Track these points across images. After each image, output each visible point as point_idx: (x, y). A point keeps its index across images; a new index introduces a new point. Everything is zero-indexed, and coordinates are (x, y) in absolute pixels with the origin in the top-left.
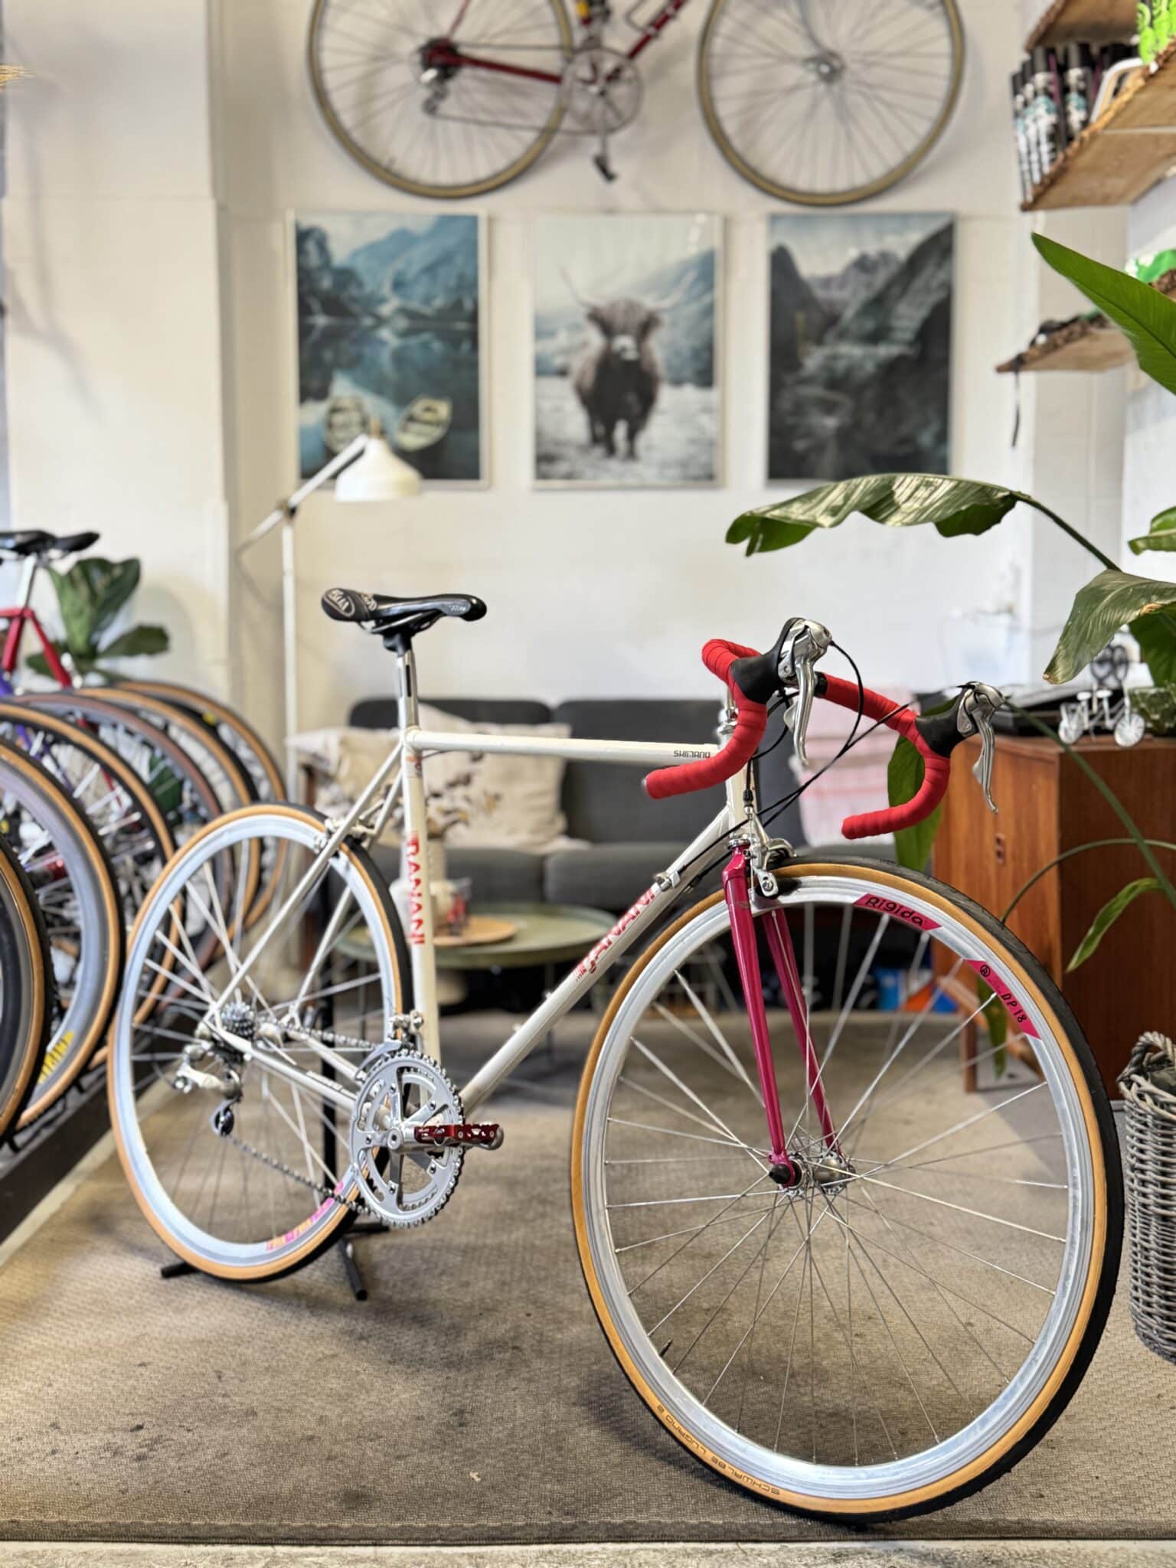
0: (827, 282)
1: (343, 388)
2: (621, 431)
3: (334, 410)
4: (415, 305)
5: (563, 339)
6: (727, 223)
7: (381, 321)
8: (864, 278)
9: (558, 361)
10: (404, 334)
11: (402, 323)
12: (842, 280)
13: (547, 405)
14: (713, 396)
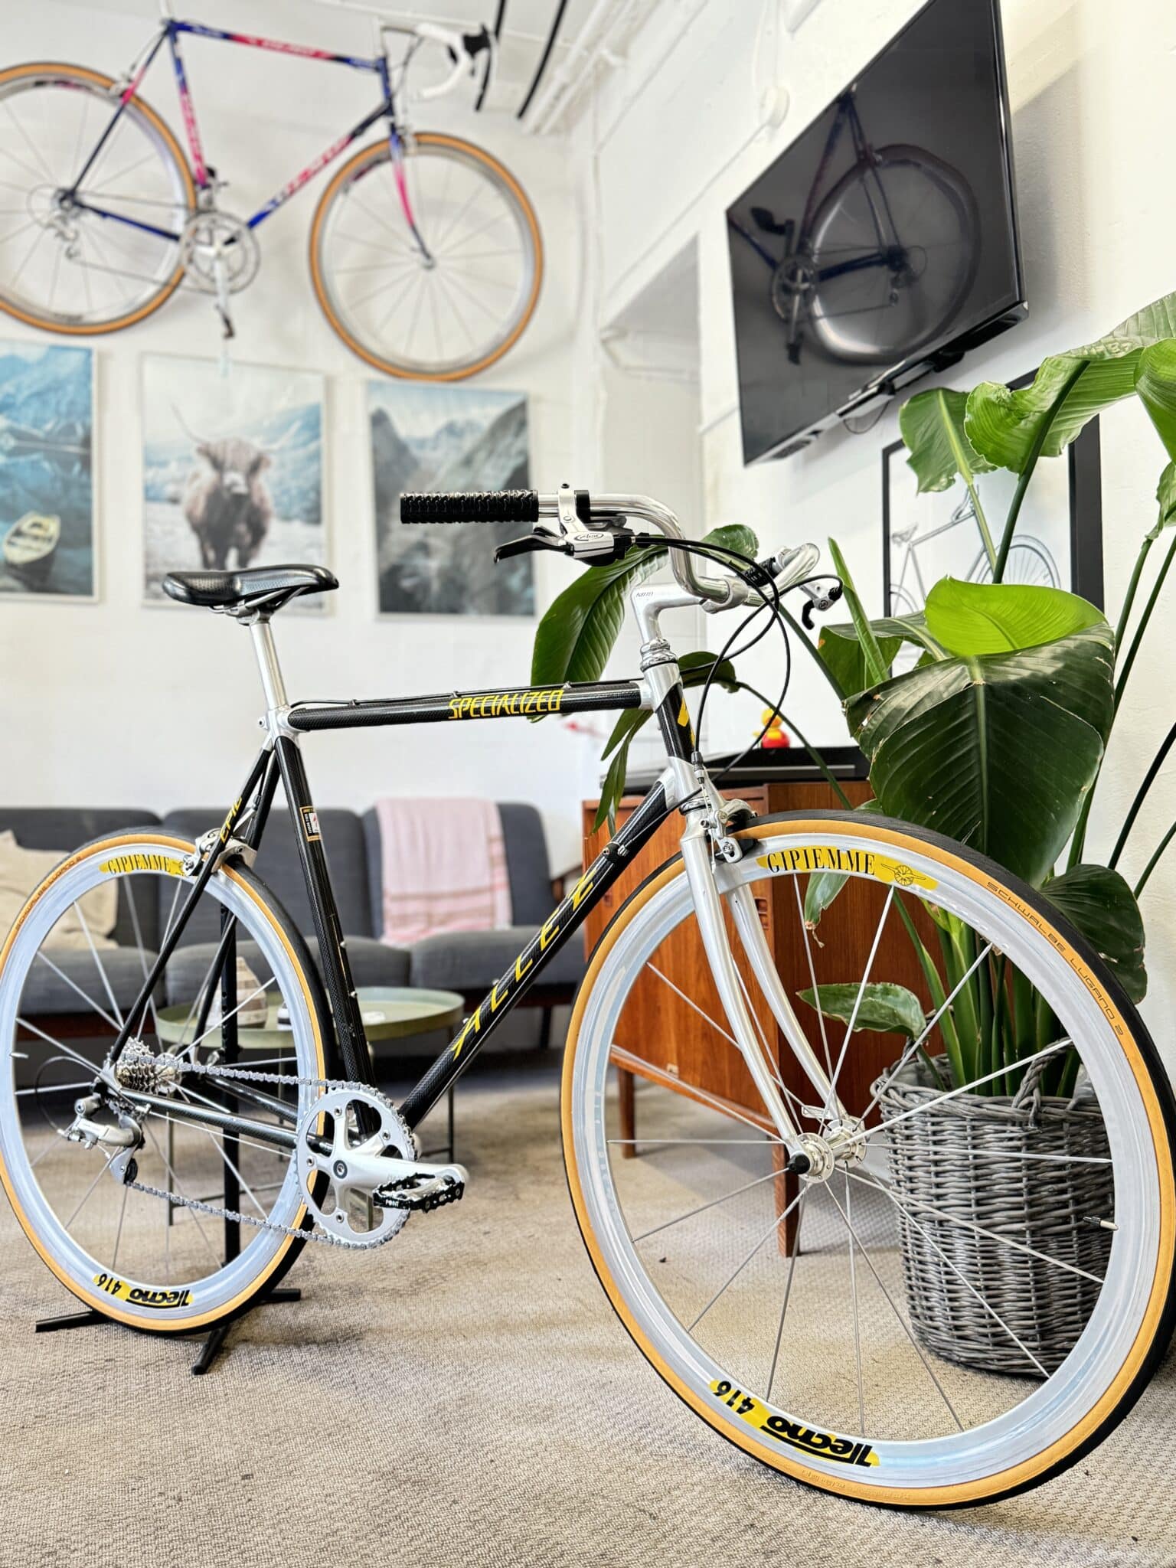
4: (24, 427)
5: (173, 469)
6: (329, 384)
8: (453, 441)
9: (170, 490)
10: (11, 453)
11: (12, 443)
12: (434, 442)
13: (157, 529)
14: (320, 532)
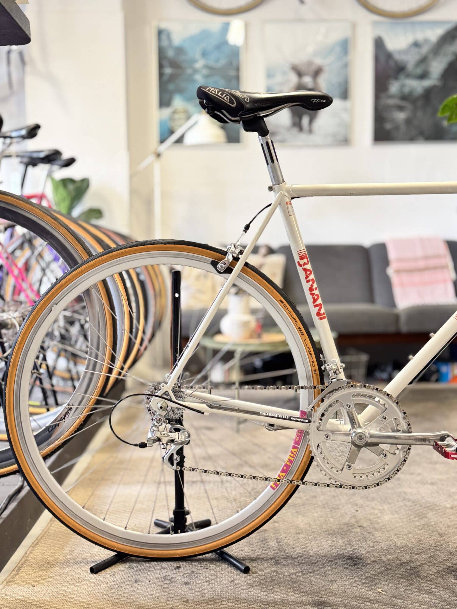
0: (400, 52)
1: (178, 102)
2: (305, 120)
3: (175, 112)
4: (211, 63)
5: (279, 78)
6: (354, 26)
7: (196, 71)
8: (416, 50)
10: (206, 77)
11: (205, 72)
12: (406, 52)
14: (347, 104)
